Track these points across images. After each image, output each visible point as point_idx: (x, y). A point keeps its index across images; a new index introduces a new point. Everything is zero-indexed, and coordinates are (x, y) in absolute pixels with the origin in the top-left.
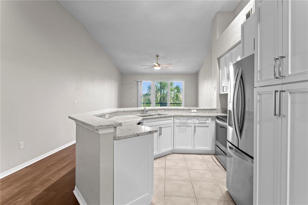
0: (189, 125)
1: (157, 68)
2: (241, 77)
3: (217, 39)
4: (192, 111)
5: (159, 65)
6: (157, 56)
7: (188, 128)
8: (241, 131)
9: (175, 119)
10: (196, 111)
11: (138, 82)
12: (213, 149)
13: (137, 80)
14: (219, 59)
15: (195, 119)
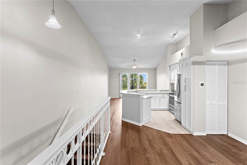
0: (157, 97)
1: (134, 67)
2: (179, 80)
3: (169, 56)
4: (158, 91)
5: (136, 65)
6: (135, 60)
7: (157, 99)
8: (179, 97)
9: (151, 95)
10: (159, 91)
11: (119, 74)
12: (168, 108)
13: (119, 73)
14: (170, 66)
15: (160, 95)
